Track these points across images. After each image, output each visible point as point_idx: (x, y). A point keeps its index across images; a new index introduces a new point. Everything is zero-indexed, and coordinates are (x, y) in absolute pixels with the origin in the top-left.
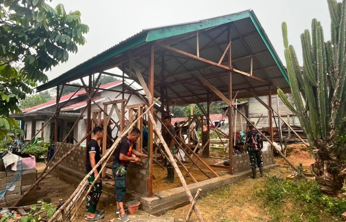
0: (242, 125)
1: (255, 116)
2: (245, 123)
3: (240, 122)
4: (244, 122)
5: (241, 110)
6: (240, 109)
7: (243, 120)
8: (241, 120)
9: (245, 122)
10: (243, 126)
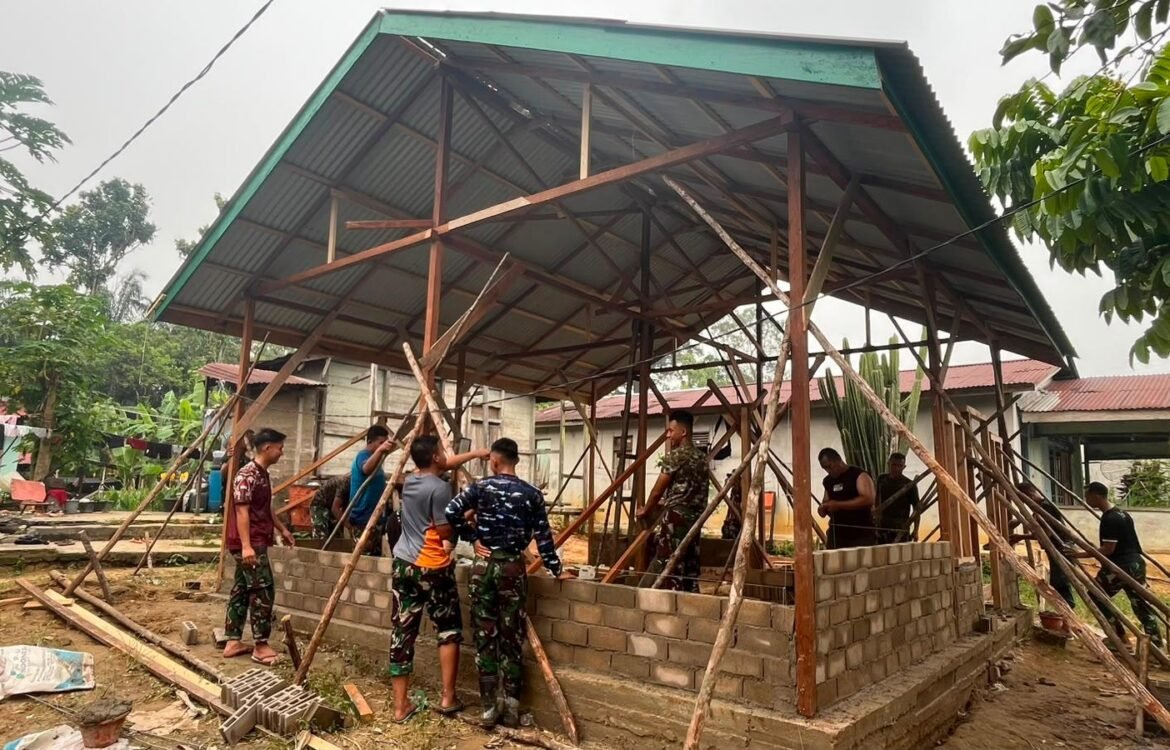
0: (297, 460)
1: (342, 431)
2: (309, 454)
3: (294, 447)
4: (307, 450)
5: (305, 403)
6: (301, 399)
7: (303, 440)
8: (299, 440)
9: (309, 447)
10: (301, 462)
